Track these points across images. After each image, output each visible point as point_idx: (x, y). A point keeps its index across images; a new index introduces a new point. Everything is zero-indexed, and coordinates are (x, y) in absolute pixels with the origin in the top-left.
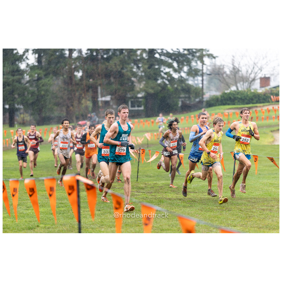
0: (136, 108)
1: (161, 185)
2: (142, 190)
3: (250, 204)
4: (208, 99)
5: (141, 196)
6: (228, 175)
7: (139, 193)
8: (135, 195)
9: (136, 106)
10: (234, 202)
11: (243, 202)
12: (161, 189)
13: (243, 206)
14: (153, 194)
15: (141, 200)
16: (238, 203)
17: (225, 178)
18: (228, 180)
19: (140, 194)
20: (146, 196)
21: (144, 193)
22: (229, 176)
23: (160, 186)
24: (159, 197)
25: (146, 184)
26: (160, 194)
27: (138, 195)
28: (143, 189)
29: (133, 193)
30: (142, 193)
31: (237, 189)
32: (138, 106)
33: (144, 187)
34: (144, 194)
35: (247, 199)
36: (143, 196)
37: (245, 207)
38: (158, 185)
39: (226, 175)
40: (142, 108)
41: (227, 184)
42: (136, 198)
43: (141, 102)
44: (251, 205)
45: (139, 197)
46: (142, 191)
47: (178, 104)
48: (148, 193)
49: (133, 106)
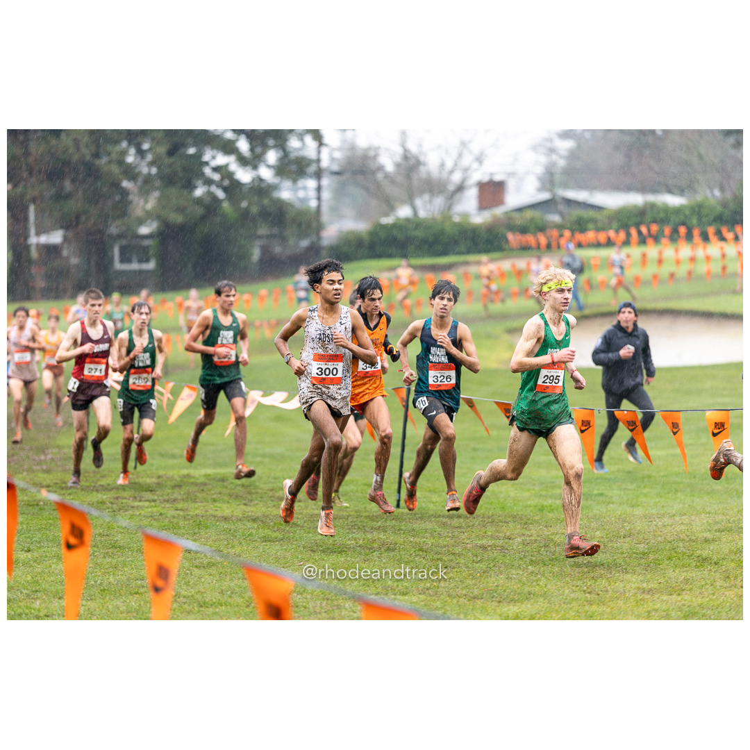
0: (135, 266)
1: (202, 480)
2: (149, 492)
3: (448, 532)
4: (334, 242)
5: (146, 510)
7: (140, 501)
8: (128, 506)
9: (135, 259)
10: (403, 528)
11: (429, 526)
12: (203, 490)
13: (427, 538)
14: (180, 506)
15: (145, 522)
16: (414, 530)
19: (141, 504)
20: (159, 509)
21: (154, 501)
23: (198, 481)
24: (197, 512)
25: (159, 477)
26: (199, 504)
27: (138, 507)
28: (151, 491)
29: (124, 501)
30: (148, 503)
32: (140, 261)
33: (154, 485)
34: (153, 504)
35: (438, 519)
36: (150, 510)
37: (432, 541)
38: (193, 480)
40: (151, 265)
42: (131, 516)
43: (148, 247)
44: (450, 535)
45: (140, 514)
46: (149, 495)
47: (252, 255)
48: (165, 501)
49: (125, 259)
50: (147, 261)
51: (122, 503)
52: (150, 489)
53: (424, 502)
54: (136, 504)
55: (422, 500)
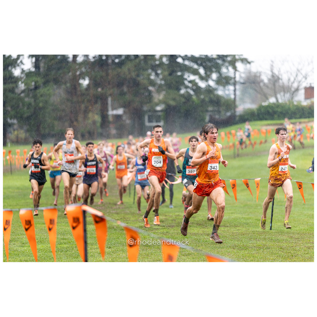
4: (241, 113)
8: (153, 228)
9: (154, 120)
10: (273, 239)
11: (284, 238)
13: (284, 243)
15: (160, 236)
16: (278, 240)
20: (166, 230)
25: (166, 216)
28: (163, 222)
31: (277, 222)
32: (157, 122)
33: (164, 219)
34: (163, 227)
37: (286, 244)
42: (154, 233)
44: (294, 242)
45: (158, 232)
47: (206, 119)
48: (168, 226)
49: (150, 121)
50: (160, 122)
52: (162, 221)
55: (281, 227)
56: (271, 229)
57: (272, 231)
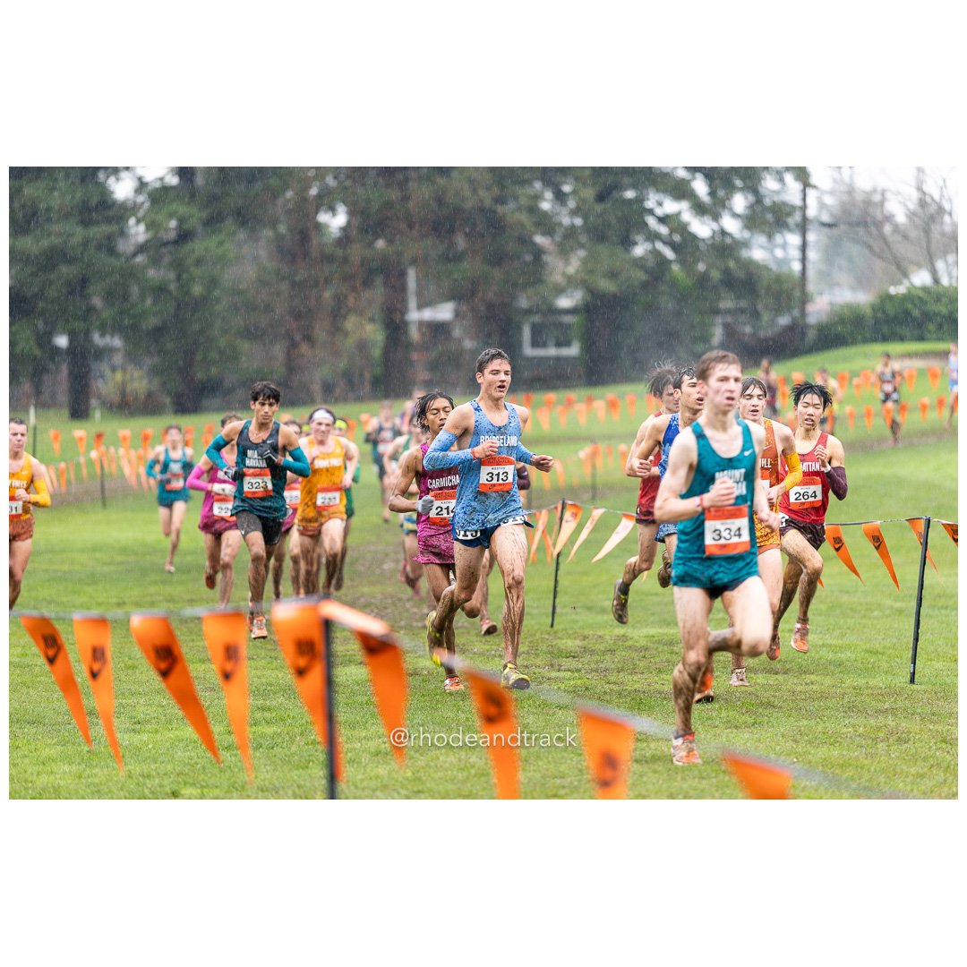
0: (552, 351)
1: (643, 642)
2: (571, 659)
4: (824, 318)
5: (567, 682)
6: (898, 605)
7: (559, 671)
9: (551, 341)
12: (644, 657)
14: (613, 678)
17: (887, 617)
18: (896, 626)
19: (561, 674)
20: (585, 681)
21: (578, 670)
22: (900, 612)
23: (638, 645)
24: (637, 686)
25: (585, 638)
26: (640, 676)
27: (556, 679)
28: (574, 657)
30: (569, 673)
31: (931, 660)
32: (559, 344)
33: (578, 649)
34: (576, 674)
36: (572, 683)
38: (630, 643)
39: (892, 607)
40: (573, 350)
41: (895, 640)
43: (569, 326)
45: (559, 688)
46: (570, 663)
47: (712, 335)
48: (592, 671)
49: (538, 342)
50: (567, 344)
51: (535, 673)
52: (572, 654)
53: (948, 676)
54: (554, 674)
55: (945, 673)
56: (912, 681)
57: (914, 686)
